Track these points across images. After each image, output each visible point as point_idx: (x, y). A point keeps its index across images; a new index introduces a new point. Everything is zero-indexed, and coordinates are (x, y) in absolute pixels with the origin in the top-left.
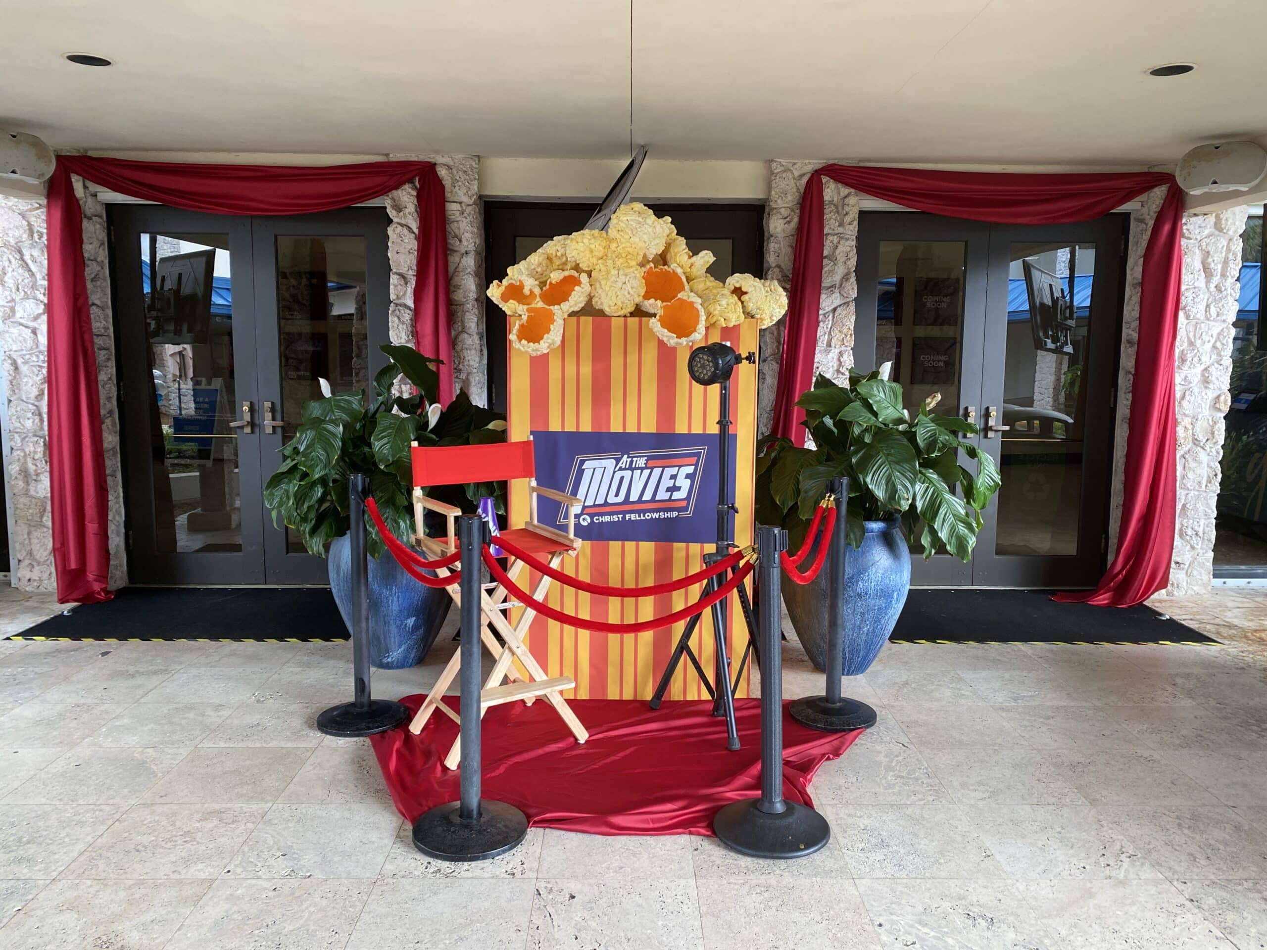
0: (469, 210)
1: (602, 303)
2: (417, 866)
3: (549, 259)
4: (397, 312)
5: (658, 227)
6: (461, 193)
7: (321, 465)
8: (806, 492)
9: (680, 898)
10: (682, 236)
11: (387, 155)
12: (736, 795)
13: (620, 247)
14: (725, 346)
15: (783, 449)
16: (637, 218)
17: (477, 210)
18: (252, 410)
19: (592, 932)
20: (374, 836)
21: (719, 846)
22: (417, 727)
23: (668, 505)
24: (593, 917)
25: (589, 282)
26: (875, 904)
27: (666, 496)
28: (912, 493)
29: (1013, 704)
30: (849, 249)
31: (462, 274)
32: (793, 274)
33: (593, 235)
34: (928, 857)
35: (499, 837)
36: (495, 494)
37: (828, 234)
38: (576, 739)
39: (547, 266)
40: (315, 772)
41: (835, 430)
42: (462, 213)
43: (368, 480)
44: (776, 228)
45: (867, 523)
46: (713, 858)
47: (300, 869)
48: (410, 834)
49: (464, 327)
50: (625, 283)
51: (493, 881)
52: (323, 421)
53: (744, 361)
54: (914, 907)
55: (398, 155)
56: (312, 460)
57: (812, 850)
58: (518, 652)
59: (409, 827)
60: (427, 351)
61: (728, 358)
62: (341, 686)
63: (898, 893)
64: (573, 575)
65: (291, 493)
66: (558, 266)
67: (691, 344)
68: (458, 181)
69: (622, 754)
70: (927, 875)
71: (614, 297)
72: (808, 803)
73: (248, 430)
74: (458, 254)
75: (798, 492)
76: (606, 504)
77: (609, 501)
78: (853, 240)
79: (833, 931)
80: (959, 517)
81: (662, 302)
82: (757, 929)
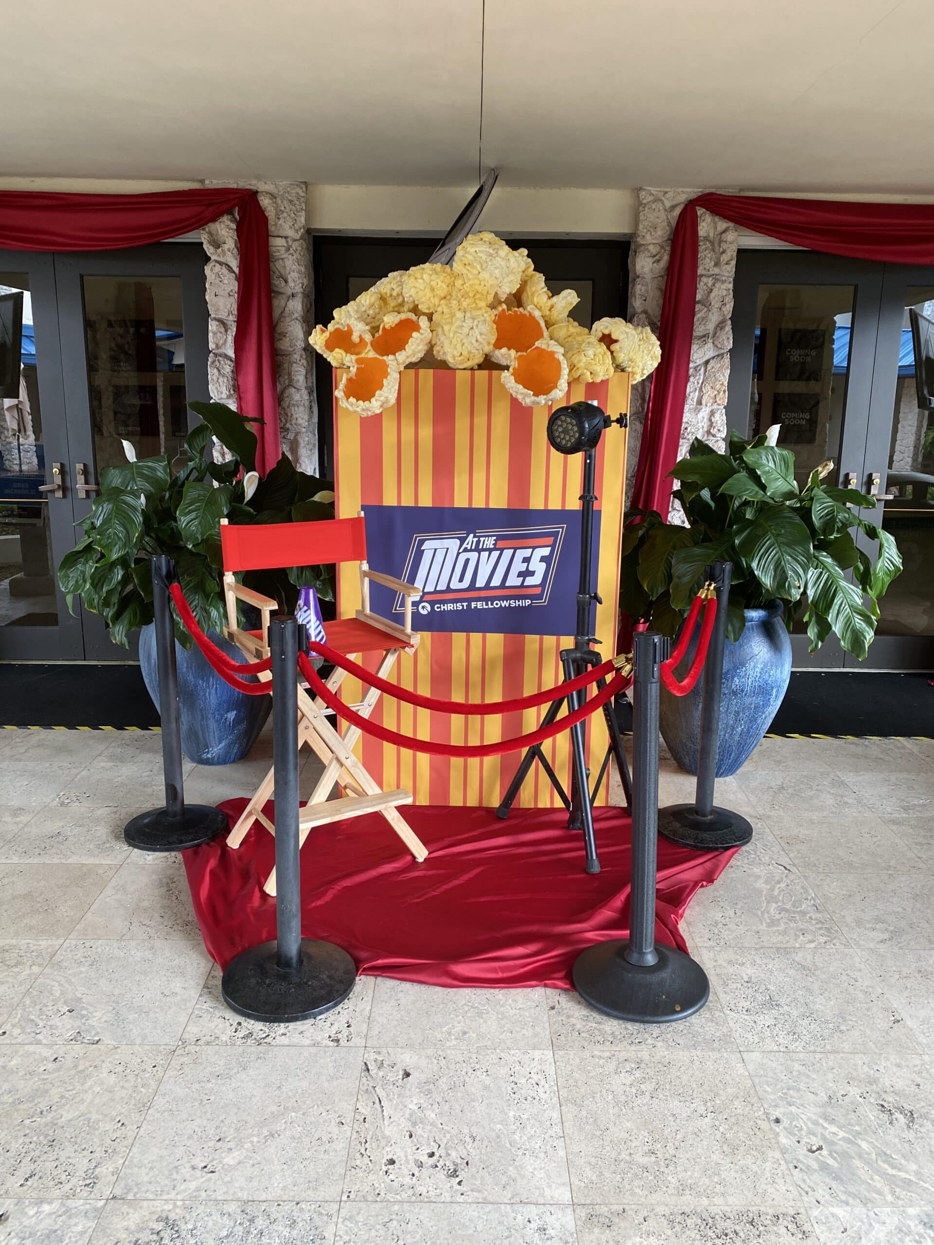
0: (295, 245)
1: (444, 353)
2: (226, 1027)
3: (383, 298)
4: (217, 363)
5: (512, 260)
6: (286, 226)
7: (120, 543)
8: (679, 578)
9: (535, 1077)
10: (540, 272)
11: (202, 181)
12: (597, 935)
13: (468, 284)
14: (592, 406)
15: (652, 526)
16: (488, 250)
17: (305, 246)
18: (62, 472)
19: (429, 1127)
20: (177, 985)
21: (579, 1003)
22: (235, 840)
23: (519, 593)
24: (432, 1105)
25: (430, 327)
26: (768, 1089)
27: (518, 582)
28: (804, 579)
29: (905, 815)
30: (725, 293)
31: (288, 319)
32: (661, 321)
33: (434, 270)
34: (827, 1022)
35: (323, 992)
36: (322, 578)
37: (702, 276)
38: (414, 858)
39: (381, 308)
40: (116, 897)
41: (712, 504)
42: (288, 249)
43: (173, 562)
44: (643, 267)
45: (746, 611)
46: (573, 1021)
47: (88, 1031)
48: (219, 983)
49: (291, 380)
50: (472, 328)
51: (313, 1050)
52: (123, 491)
53: (614, 425)
54: (816, 1094)
55: (215, 182)
56: (109, 537)
57: (689, 1012)
58: (348, 763)
59: (219, 973)
60: (251, 411)
61: (596, 421)
62: (155, 785)
63: (795, 1073)
64: (410, 689)
65: (88, 575)
66: (394, 307)
67: (550, 403)
68: (283, 212)
69: (466, 877)
70: (828, 1047)
71: (459, 346)
72: (681, 947)
73: (59, 494)
74: (285, 297)
75: (669, 578)
76: (448, 590)
77: (452, 586)
78: (730, 283)
79: (721, 1129)
80: (857, 608)
81: (517, 352)
82: (628, 1125)
